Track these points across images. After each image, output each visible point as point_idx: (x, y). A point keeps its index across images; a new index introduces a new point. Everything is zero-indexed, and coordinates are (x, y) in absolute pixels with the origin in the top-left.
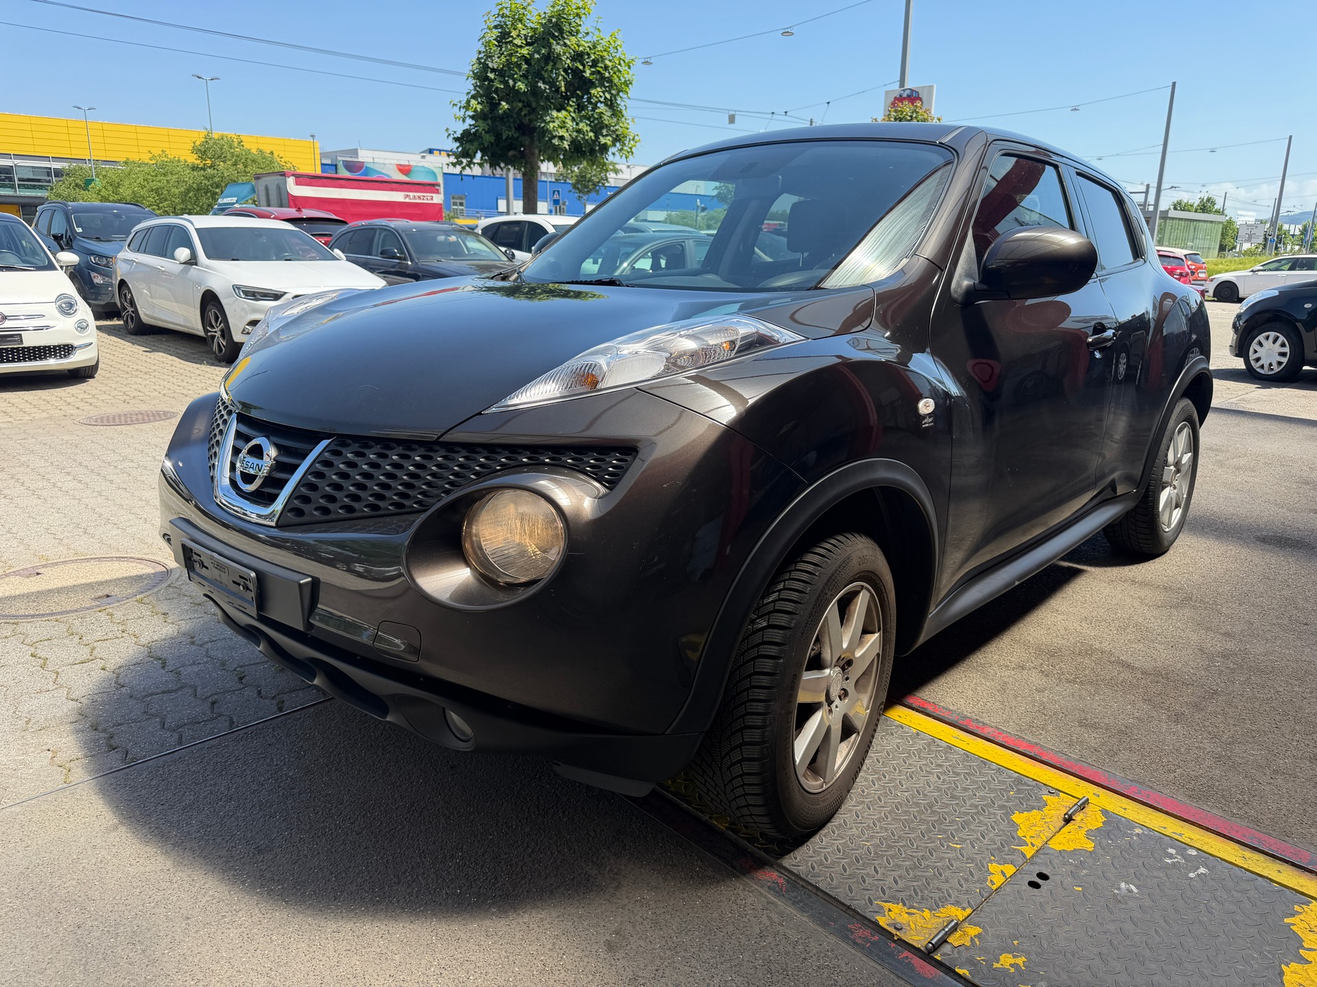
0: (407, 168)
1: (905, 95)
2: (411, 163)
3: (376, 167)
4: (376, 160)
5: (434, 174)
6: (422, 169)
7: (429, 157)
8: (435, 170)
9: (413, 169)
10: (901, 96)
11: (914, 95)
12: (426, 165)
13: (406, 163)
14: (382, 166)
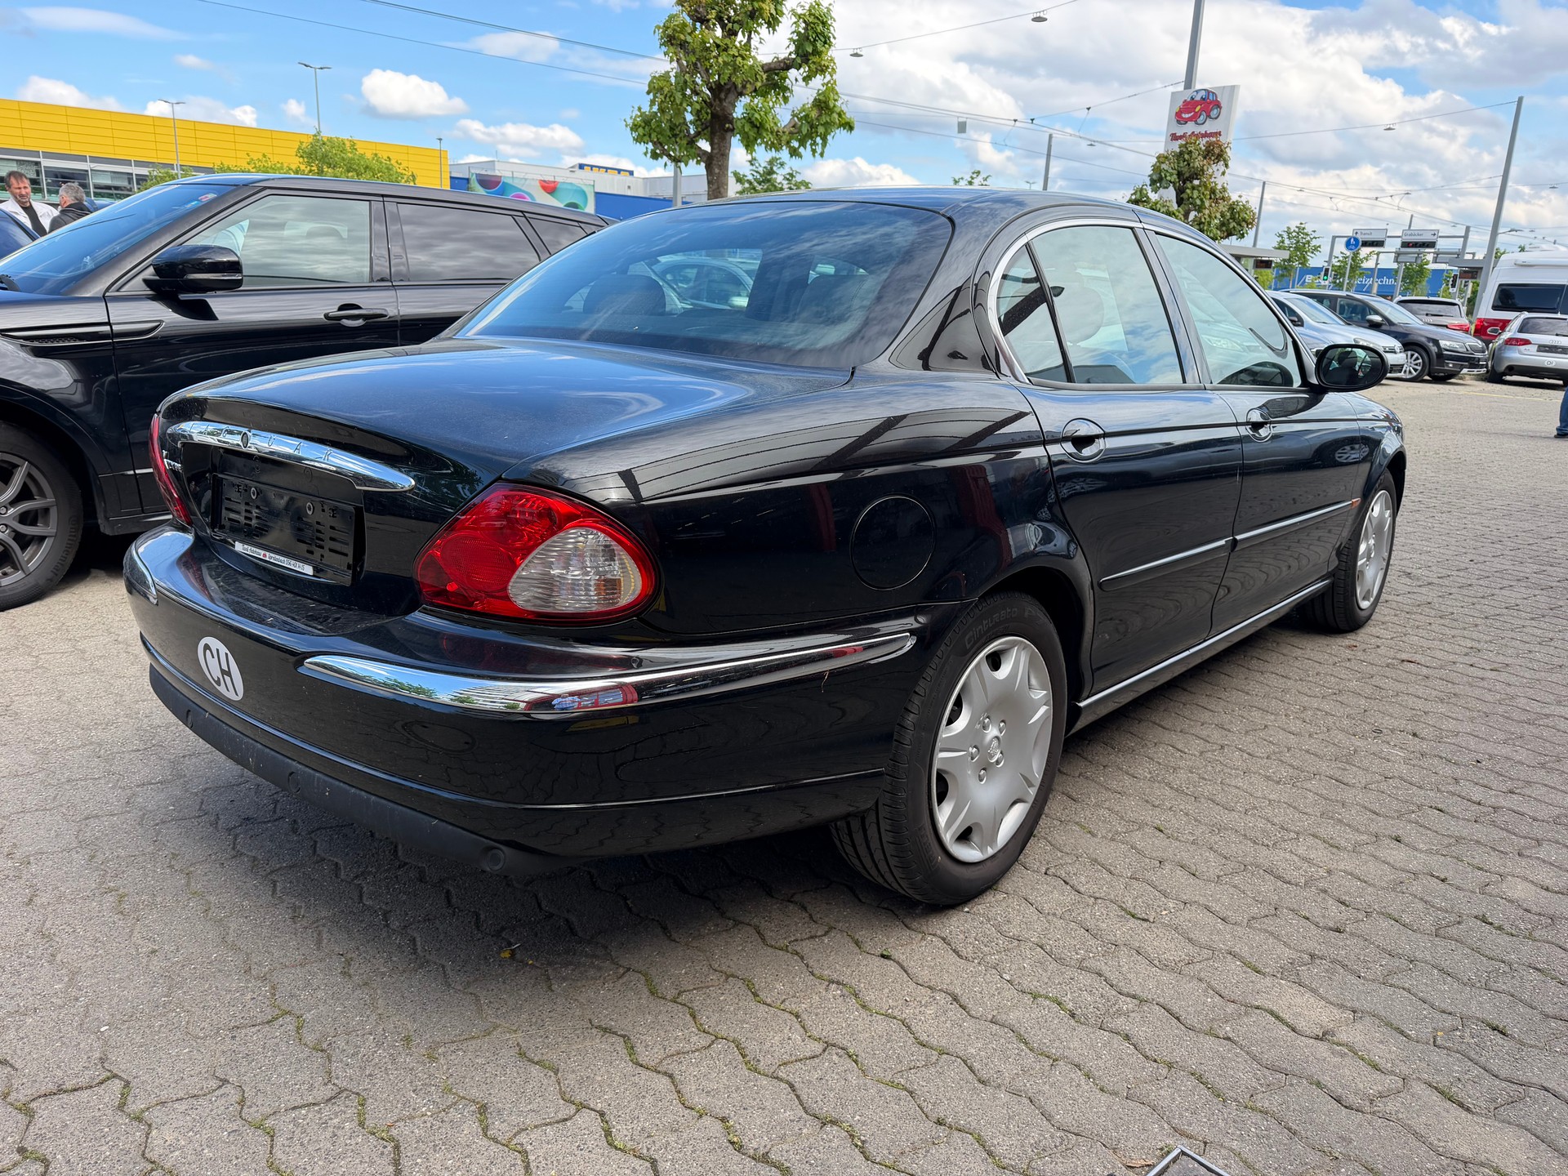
0: (553, 185)
1: (1198, 98)
2: (557, 179)
3: (516, 183)
4: (515, 175)
5: (584, 194)
6: (569, 187)
7: (580, 173)
8: (585, 189)
9: (558, 186)
10: (1192, 98)
11: (1211, 98)
12: (573, 181)
13: (552, 179)
14: (523, 181)
